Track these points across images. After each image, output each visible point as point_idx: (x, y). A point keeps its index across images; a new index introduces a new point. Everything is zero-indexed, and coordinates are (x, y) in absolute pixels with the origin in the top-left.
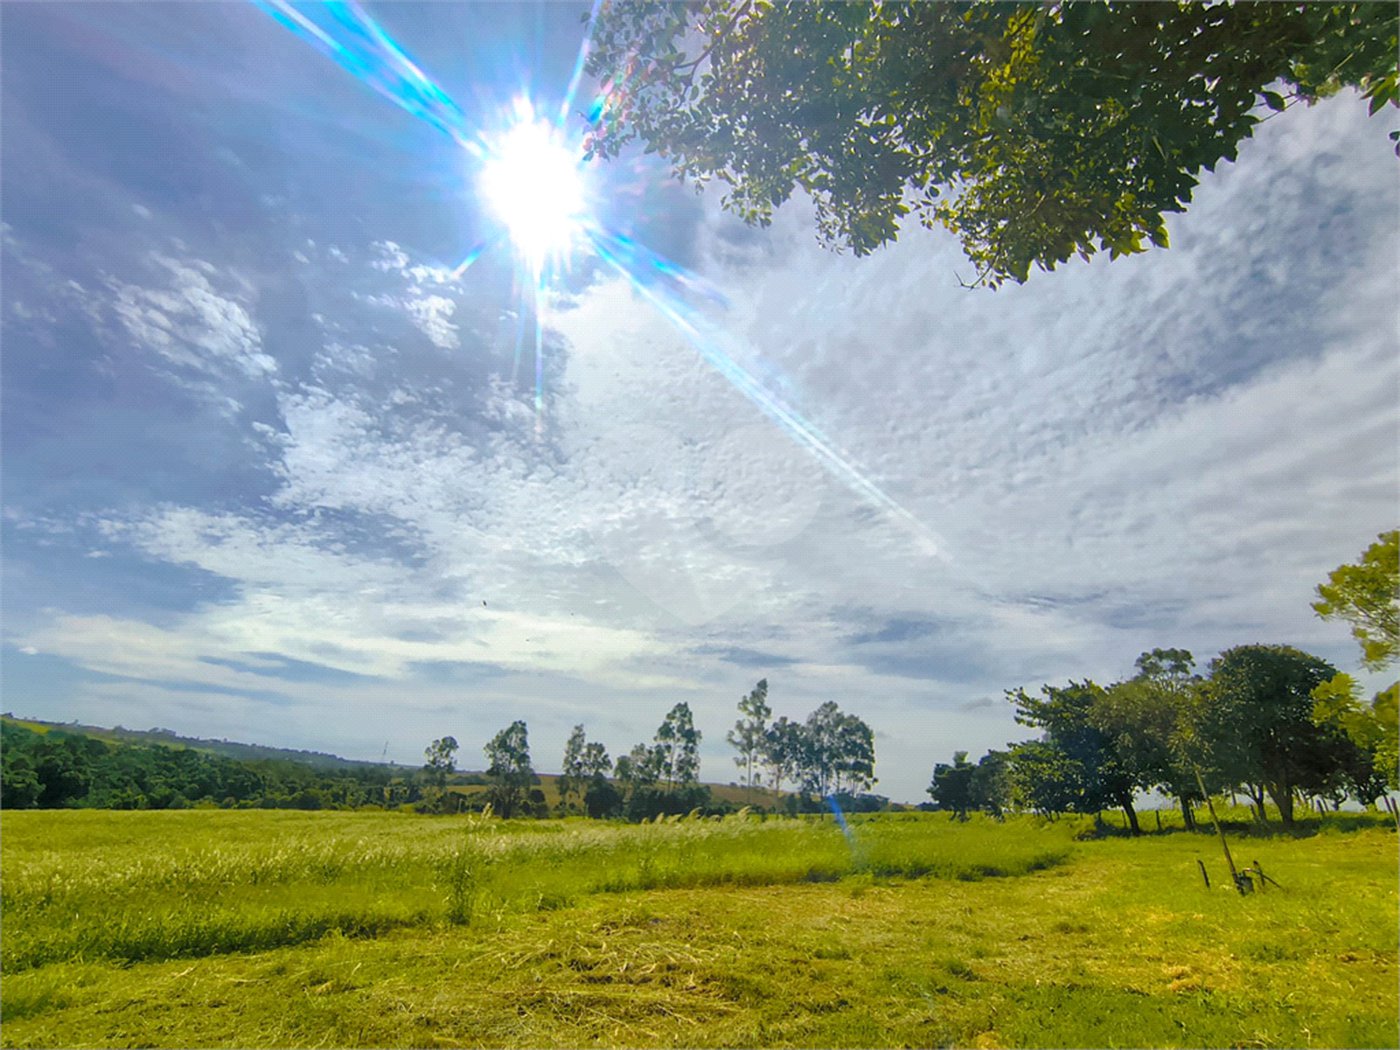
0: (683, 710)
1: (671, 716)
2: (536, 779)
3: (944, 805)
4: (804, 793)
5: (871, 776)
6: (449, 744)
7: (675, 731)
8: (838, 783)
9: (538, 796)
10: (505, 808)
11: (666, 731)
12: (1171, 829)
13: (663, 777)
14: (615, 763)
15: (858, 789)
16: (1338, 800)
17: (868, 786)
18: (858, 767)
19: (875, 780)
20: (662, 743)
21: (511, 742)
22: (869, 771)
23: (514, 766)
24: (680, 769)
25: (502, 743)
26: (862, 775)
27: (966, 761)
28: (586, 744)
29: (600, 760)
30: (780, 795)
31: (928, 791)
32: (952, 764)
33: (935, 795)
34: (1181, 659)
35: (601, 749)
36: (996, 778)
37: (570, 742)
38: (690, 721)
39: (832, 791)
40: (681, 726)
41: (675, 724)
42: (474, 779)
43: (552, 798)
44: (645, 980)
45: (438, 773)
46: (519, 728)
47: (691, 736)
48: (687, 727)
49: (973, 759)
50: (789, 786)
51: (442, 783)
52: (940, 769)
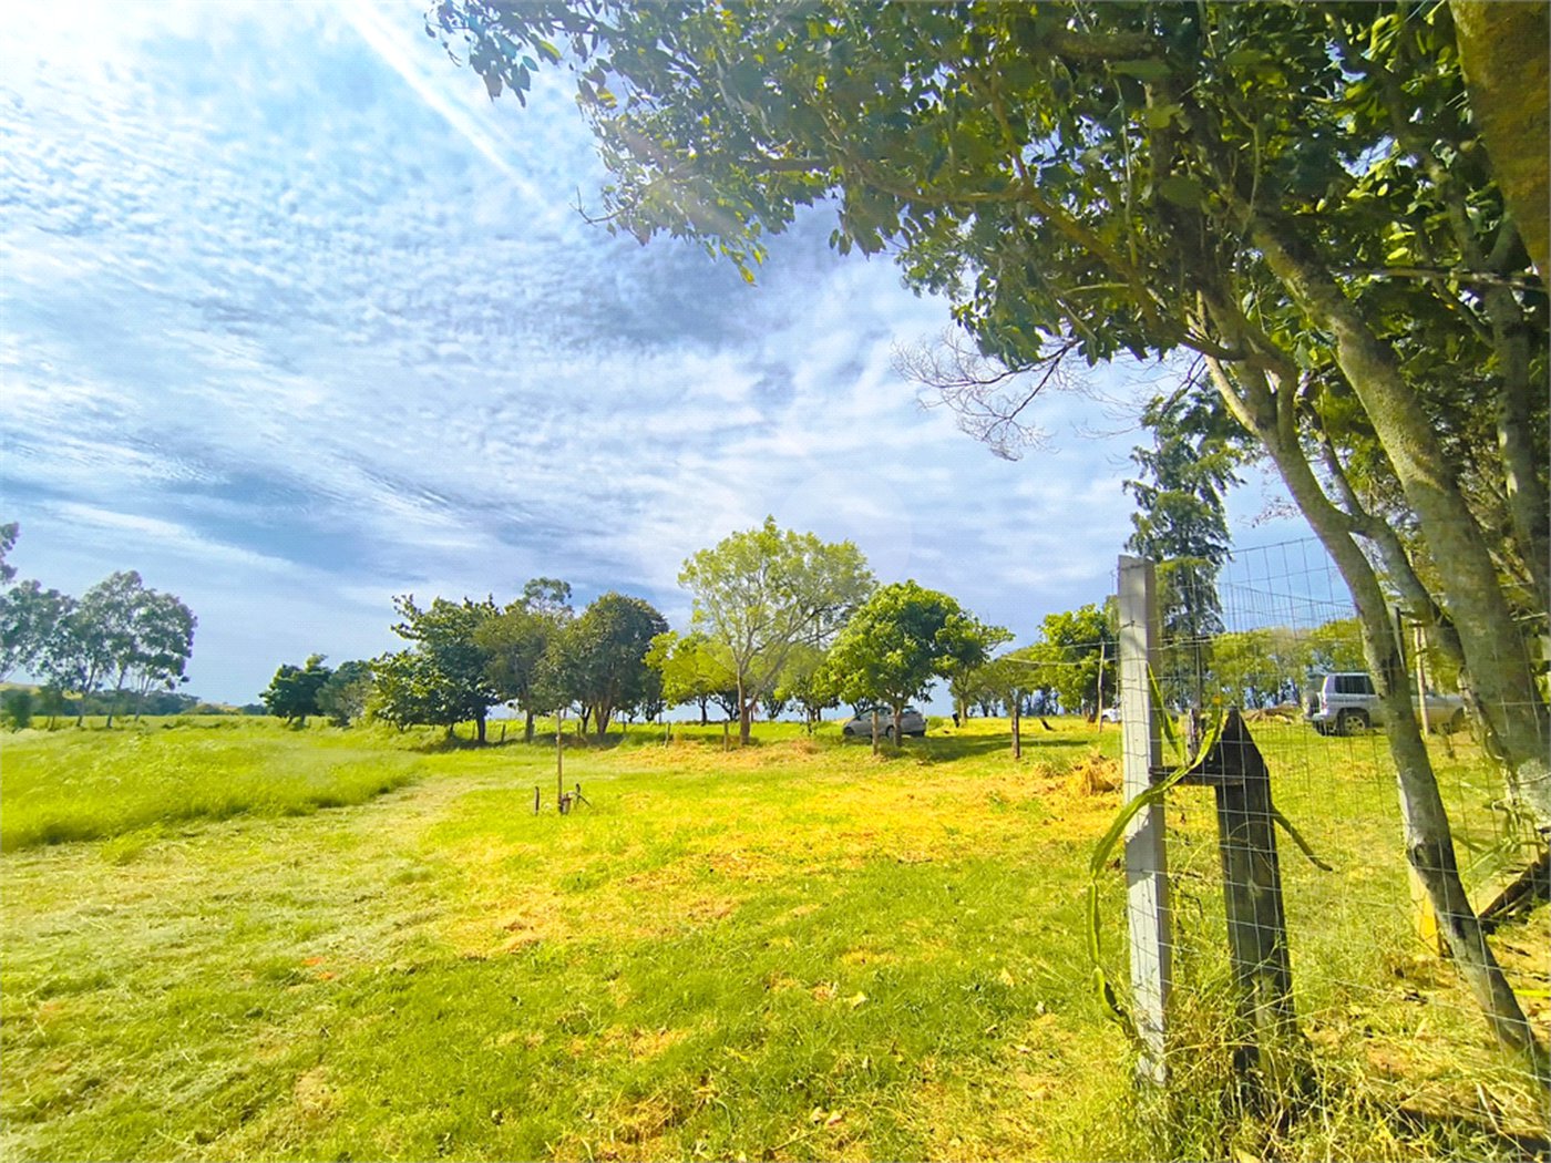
26: (165, 671)
34: (562, 590)
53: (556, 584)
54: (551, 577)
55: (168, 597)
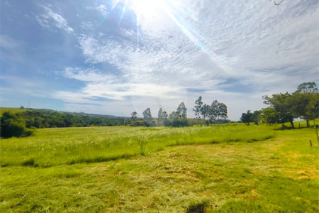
0: (182, 104)
2: (153, 119)
4: (210, 120)
6: (135, 113)
8: (219, 118)
9: (154, 122)
10: (148, 125)
11: (179, 108)
12: (303, 127)
13: (179, 118)
14: (169, 115)
15: (223, 119)
17: (226, 118)
18: (223, 114)
20: (178, 111)
21: (147, 112)
22: (226, 115)
23: (148, 117)
24: (183, 116)
25: (145, 112)
26: (224, 116)
28: (162, 112)
29: (166, 115)
30: (205, 121)
32: (246, 113)
33: (242, 120)
35: (165, 113)
36: (257, 116)
37: (159, 112)
38: (184, 106)
39: (217, 119)
40: (182, 108)
42: (141, 119)
43: (156, 123)
44: (180, 172)
45: (134, 118)
46: (149, 109)
47: (185, 109)
49: (252, 112)
50: (207, 118)
51: (135, 120)
52: (243, 114)
55: (222, 103)
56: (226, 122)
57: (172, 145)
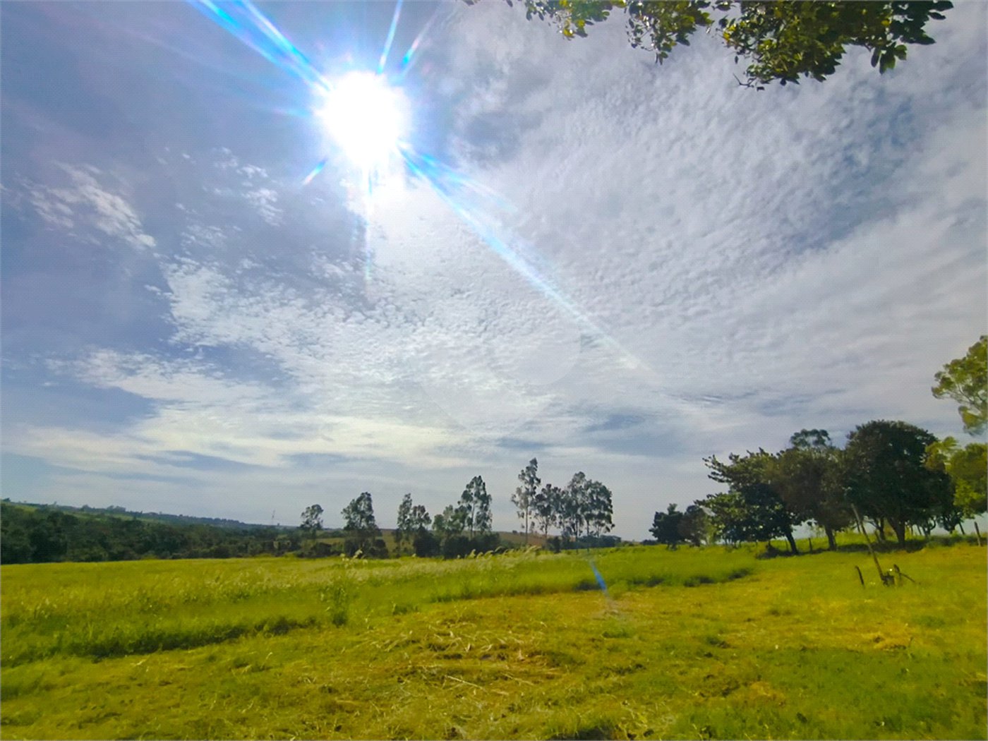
0: (478, 481)
1: (469, 486)
2: (379, 532)
3: (661, 541)
4: (565, 535)
5: (611, 522)
6: (317, 510)
7: (473, 496)
8: (587, 528)
9: (381, 544)
11: (466, 496)
12: (820, 551)
13: (466, 528)
14: (433, 519)
15: (602, 532)
16: (931, 527)
17: (608, 530)
18: (601, 516)
19: (613, 526)
20: (465, 505)
21: (361, 507)
22: (609, 519)
23: (363, 524)
24: (478, 522)
25: (355, 507)
26: (604, 522)
27: (676, 510)
28: (413, 506)
29: (422, 517)
30: (548, 537)
31: (650, 531)
32: (666, 512)
33: (656, 533)
34: (821, 436)
35: (423, 509)
36: (697, 520)
37: (401, 507)
38: (484, 489)
39: (585, 533)
40: (477, 492)
41: (473, 491)
42: (336, 534)
43: (390, 545)
45: (311, 530)
46: (366, 497)
47: (485, 499)
48: (482, 493)
49: (682, 509)
50: (555, 531)
51: (314, 537)
52: (658, 516)
53: (814, 432)
54: (809, 429)
55: (597, 483)
56: (610, 542)
57: (447, 599)
